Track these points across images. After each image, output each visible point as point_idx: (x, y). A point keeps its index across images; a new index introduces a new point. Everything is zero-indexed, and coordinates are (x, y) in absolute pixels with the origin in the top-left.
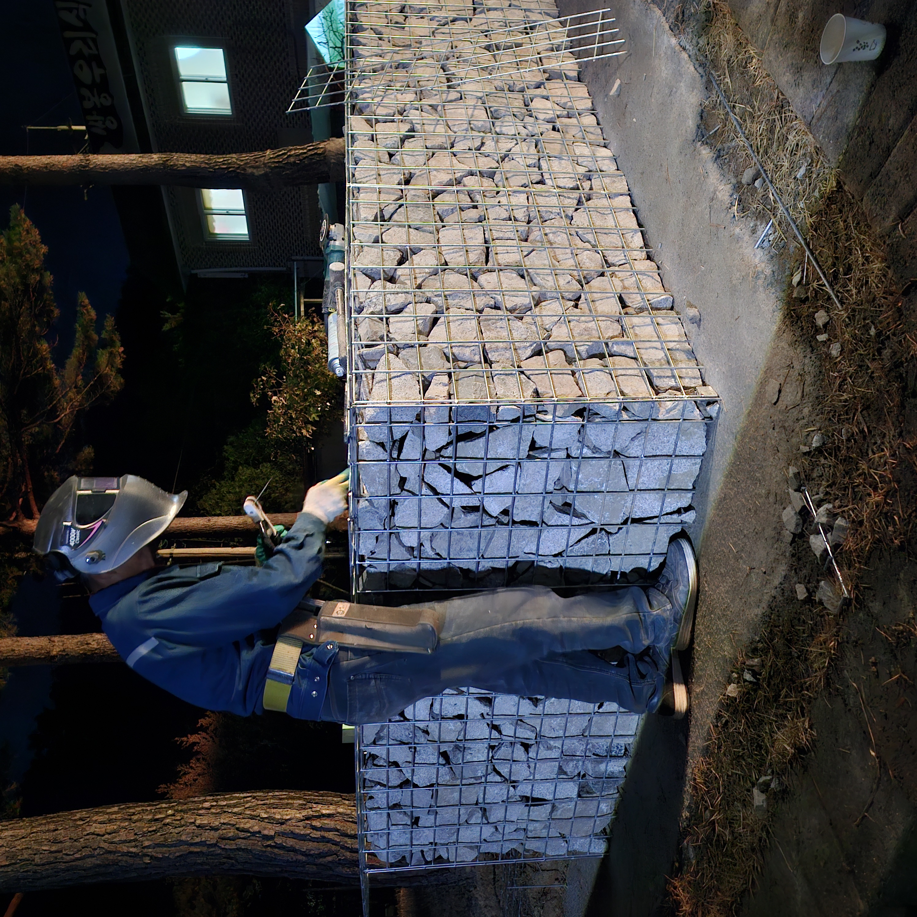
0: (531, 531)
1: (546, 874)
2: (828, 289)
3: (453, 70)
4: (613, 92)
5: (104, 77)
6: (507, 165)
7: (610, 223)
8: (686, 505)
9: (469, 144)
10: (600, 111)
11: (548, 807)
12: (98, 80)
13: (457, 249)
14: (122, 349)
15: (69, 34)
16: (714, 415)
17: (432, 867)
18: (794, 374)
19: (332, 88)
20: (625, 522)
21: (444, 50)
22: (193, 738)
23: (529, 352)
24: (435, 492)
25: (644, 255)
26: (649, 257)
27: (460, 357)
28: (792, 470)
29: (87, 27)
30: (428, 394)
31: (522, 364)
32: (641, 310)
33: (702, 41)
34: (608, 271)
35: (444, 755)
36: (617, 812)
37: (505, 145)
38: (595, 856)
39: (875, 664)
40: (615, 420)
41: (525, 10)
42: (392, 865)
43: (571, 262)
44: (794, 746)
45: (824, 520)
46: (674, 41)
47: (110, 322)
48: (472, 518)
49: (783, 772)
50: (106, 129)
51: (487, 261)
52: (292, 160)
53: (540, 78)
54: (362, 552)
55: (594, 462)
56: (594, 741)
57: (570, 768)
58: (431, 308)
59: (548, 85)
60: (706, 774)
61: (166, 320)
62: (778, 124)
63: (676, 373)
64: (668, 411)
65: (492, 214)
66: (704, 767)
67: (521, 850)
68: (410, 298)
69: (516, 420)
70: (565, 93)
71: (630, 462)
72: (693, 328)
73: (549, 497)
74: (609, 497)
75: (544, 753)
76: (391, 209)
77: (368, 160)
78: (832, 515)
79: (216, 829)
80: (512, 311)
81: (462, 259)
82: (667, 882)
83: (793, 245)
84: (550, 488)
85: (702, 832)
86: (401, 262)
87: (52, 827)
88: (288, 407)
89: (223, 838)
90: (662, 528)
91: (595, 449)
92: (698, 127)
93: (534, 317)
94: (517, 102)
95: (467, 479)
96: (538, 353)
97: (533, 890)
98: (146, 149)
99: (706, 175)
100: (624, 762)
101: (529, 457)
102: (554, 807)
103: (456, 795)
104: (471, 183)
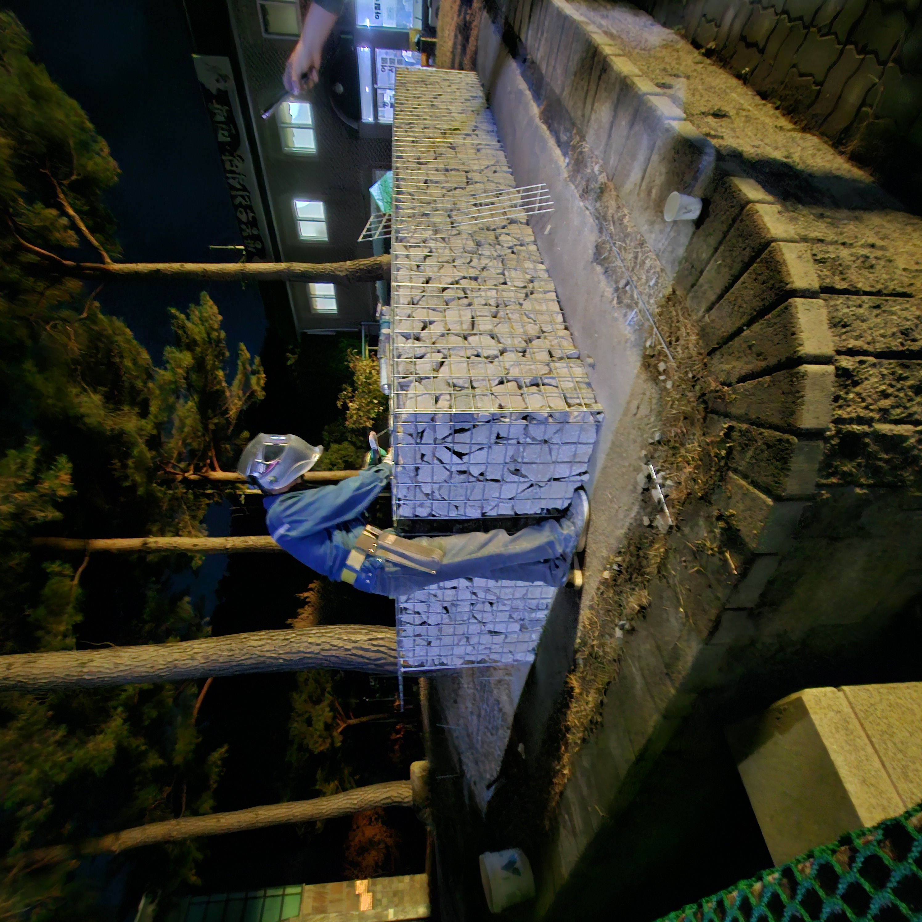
0: (496, 485)
1: (501, 671)
2: (666, 350)
3: (455, 218)
4: (546, 232)
5: (254, 218)
6: (485, 274)
7: (544, 308)
8: (584, 471)
9: (463, 260)
10: (539, 242)
11: (503, 636)
12: (251, 219)
13: (456, 322)
14: (264, 376)
15: (234, 193)
16: (601, 420)
17: (438, 667)
18: (646, 398)
19: (385, 227)
20: (549, 480)
21: (449, 206)
22: (306, 594)
23: (497, 382)
24: (442, 463)
25: (563, 327)
26: (566, 328)
27: (457, 384)
28: (644, 452)
29: (245, 189)
30: (439, 405)
31: (493, 389)
32: (561, 359)
33: (598, 205)
34: (543, 335)
35: (446, 608)
36: (541, 639)
37: (484, 262)
38: (528, 662)
39: (685, 561)
40: (544, 422)
41: (497, 183)
42: (416, 666)
43: (521, 330)
44: (639, 605)
45: (660, 481)
46: (581, 204)
47: (257, 360)
48: (463, 477)
49: (632, 619)
50: (255, 248)
51: (473, 329)
52: (361, 267)
53: (505, 223)
54: (400, 496)
55: (532, 446)
56: (530, 601)
57: (515, 616)
58: (441, 355)
59: (510, 227)
60: (590, 619)
61: (289, 359)
62: (640, 255)
63: (580, 396)
64: (575, 417)
65: (476, 302)
66: (590, 616)
67: (487, 659)
68: (429, 350)
69: (488, 422)
70: (519, 231)
71: (553, 446)
72: (590, 369)
73: (507, 466)
74: (541, 466)
75: (501, 608)
76: (418, 298)
77: (405, 269)
78: (665, 479)
79: (318, 645)
80: (487, 358)
81: (458, 328)
82: (567, 677)
83: (647, 324)
84: (508, 460)
85: (587, 651)
86: (423, 329)
87: (228, 642)
88: (359, 409)
89: (322, 650)
90: (570, 484)
91: (533, 439)
92: (595, 254)
93: (499, 361)
94: (491, 236)
95: (460, 455)
96: (501, 383)
97: (493, 680)
98: (278, 260)
99: (599, 282)
100: (546, 612)
101: (496, 443)
102: (506, 637)
103: (452, 630)
104: (464, 284)
